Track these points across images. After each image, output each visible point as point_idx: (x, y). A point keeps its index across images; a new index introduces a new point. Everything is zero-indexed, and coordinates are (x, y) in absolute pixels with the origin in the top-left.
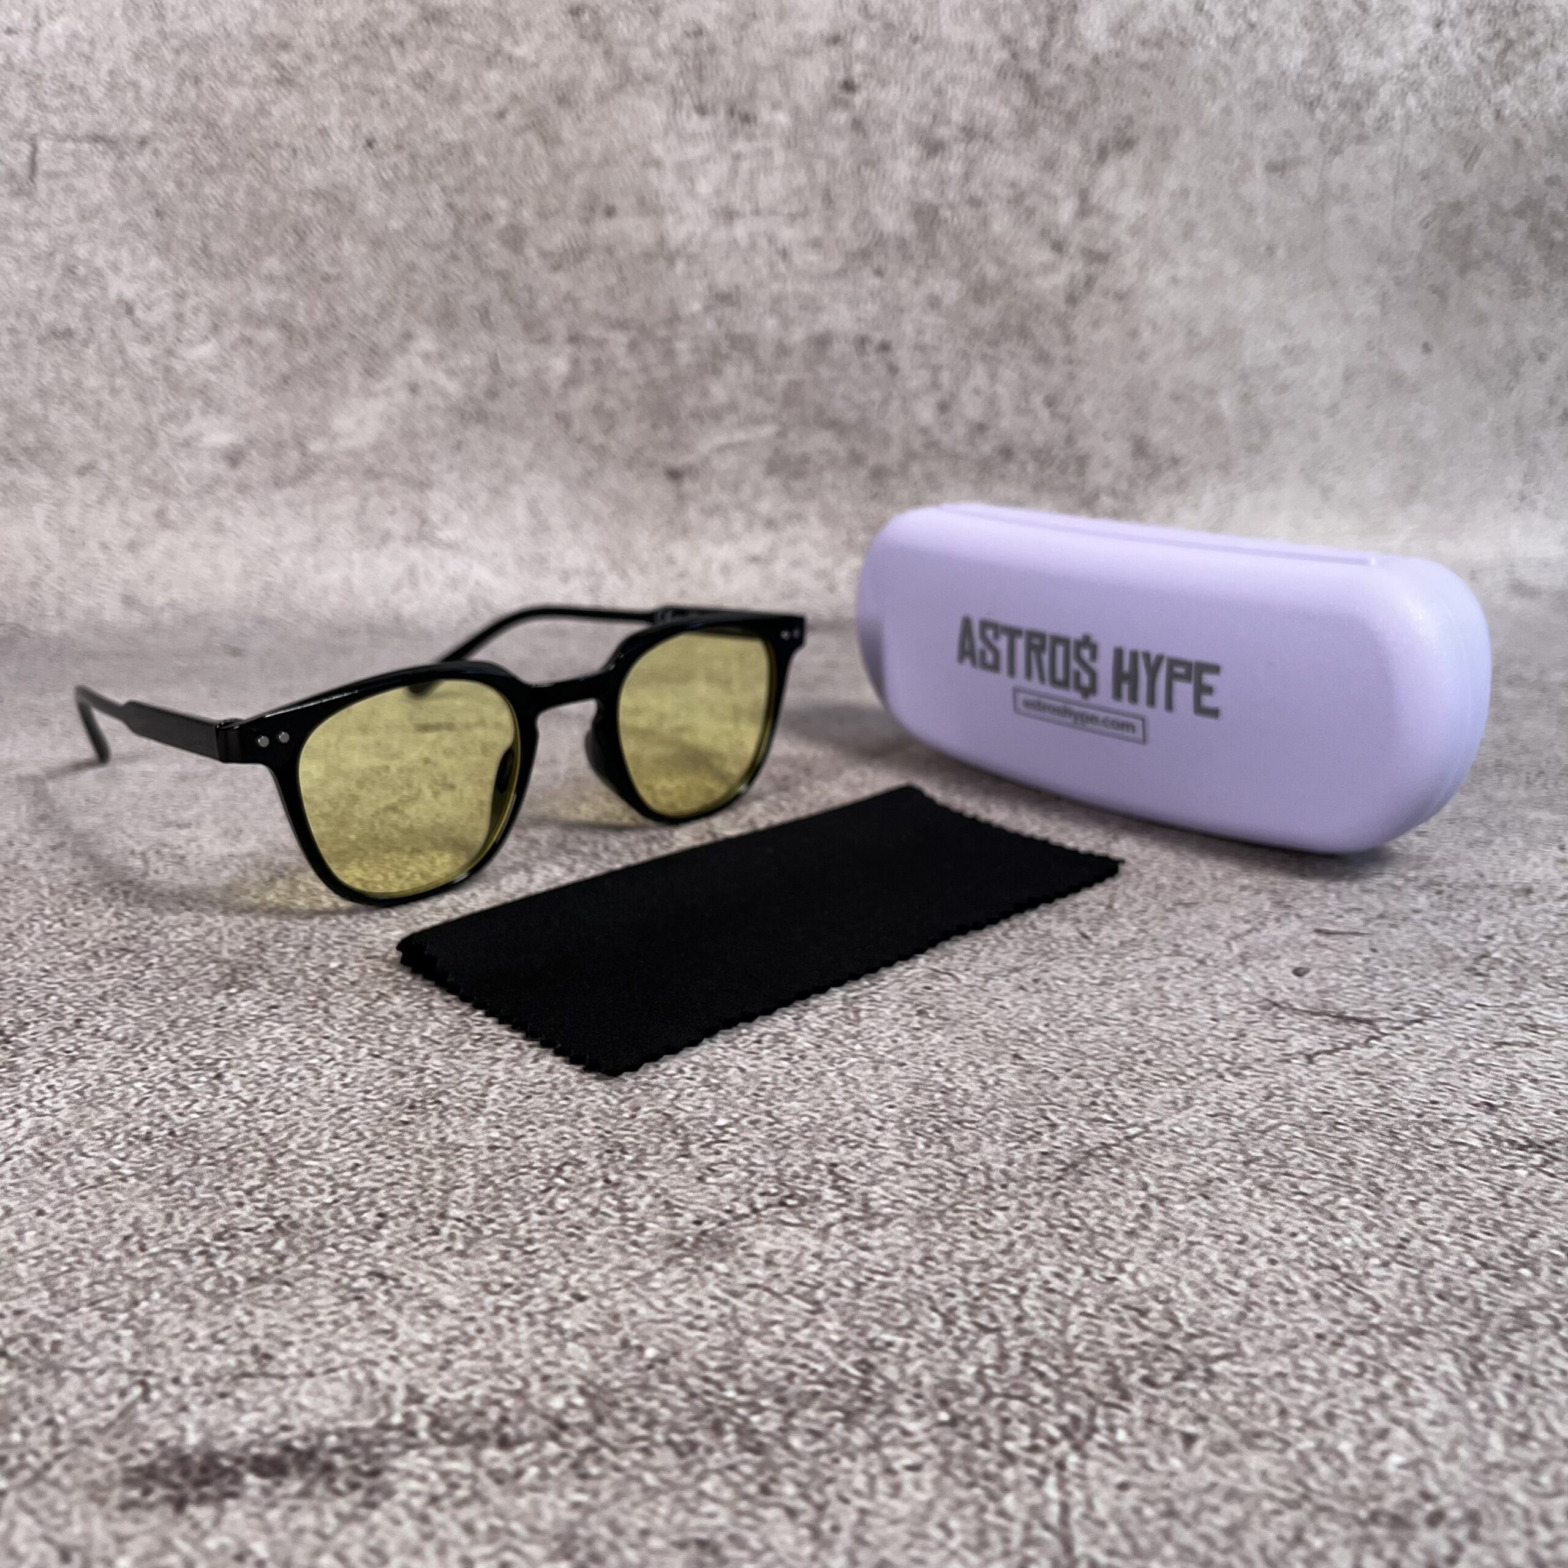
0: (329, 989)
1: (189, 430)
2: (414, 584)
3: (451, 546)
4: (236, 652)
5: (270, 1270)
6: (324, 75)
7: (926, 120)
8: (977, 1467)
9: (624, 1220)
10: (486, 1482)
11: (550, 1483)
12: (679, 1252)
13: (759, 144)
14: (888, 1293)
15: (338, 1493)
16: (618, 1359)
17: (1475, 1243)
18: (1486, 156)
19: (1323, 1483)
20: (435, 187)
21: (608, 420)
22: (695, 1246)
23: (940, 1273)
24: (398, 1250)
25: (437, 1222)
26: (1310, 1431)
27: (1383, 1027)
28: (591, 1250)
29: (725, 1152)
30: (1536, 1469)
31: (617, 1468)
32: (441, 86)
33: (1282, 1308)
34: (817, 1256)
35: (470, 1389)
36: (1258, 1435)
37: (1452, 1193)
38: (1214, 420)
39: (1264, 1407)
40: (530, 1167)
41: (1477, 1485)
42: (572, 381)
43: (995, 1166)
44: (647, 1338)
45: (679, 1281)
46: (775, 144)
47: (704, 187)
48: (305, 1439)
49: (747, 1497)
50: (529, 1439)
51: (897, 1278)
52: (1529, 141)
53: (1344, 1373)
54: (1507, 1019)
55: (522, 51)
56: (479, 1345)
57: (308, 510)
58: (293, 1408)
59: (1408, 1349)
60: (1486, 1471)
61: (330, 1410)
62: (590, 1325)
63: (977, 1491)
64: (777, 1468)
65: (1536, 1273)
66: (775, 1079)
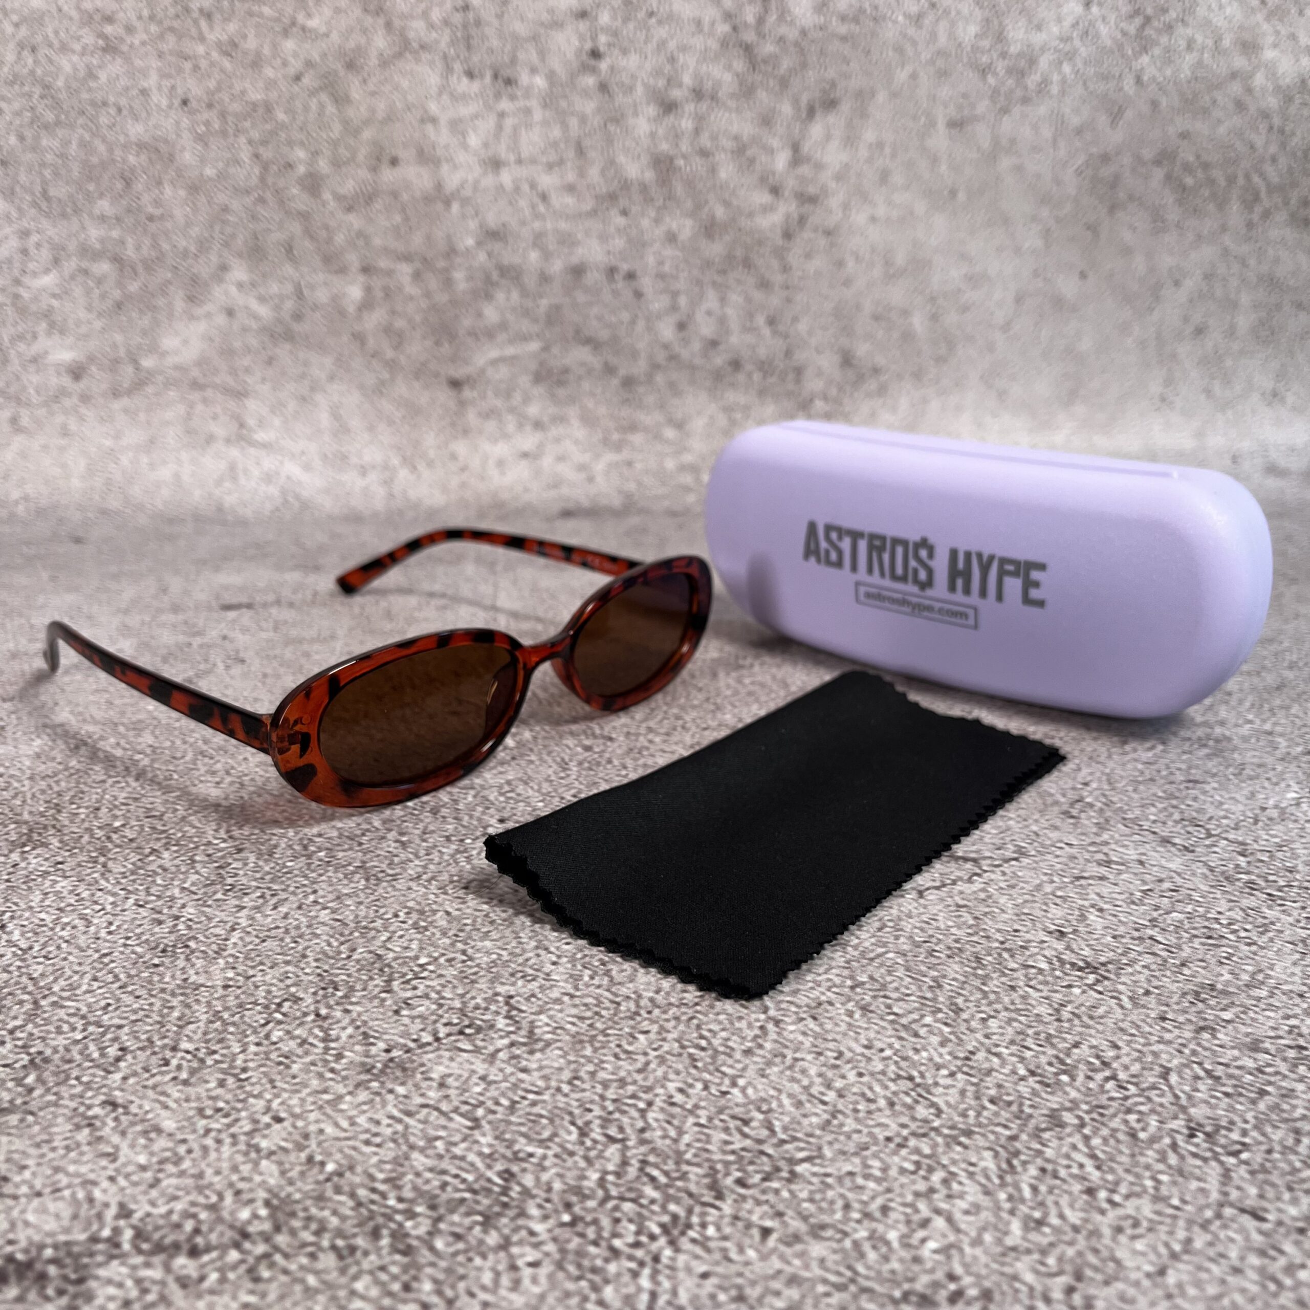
0: (110, 846)
1: (36, 348)
2: (234, 479)
3: (266, 446)
4: (78, 540)
5: (19, 1101)
6: (143, 43)
7: (661, 83)
8: (586, 1263)
9: (327, 1049)
10: (173, 1288)
11: (227, 1286)
12: (368, 1077)
13: (521, 103)
14: (537, 1110)
15: (47, 1299)
16: (302, 1174)
17: (1028, 1054)
18: (1129, 114)
19: (869, 1268)
20: (242, 140)
21: (398, 338)
22: (382, 1071)
23: (584, 1090)
24: (131, 1081)
25: (168, 1054)
26: (866, 1223)
27: (985, 865)
28: (294, 1077)
29: (421, 987)
30: (1044, 1252)
31: (285, 1272)
32: (245, 53)
33: (861, 1115)
34: (483, 1078)
35: (172, 1204)
36: (823, 1227)
37: (1018, 1010)
38: (908, 336)
39: (832, 1202)
40: (255, 1003)
41: (995, 1266)
42: (366, 305)
43: (645, 994)
44: (329, 1155)
45: (364, 1103)
46: (534, 103)
47: (474, 141)
48: (26, 1251)
49: (390, 1294)
50: (215, 1248)
51: (546, 1097)
52: (1164, 102)
53: (903, 1171)
54: (1087, 856)
55: (314, 23)
56: (186, 1164)
57: (142, 416)
58: (20, 1225)
59: (958, 1149)
60: (1004, 1255)
61: (51, 1225)
62: (283, 1144)
63: (583, 1284)
64: (419, 1268)
65: (1073, 1078)
66: (474, 921)
